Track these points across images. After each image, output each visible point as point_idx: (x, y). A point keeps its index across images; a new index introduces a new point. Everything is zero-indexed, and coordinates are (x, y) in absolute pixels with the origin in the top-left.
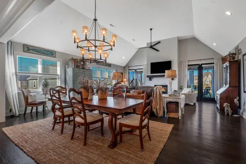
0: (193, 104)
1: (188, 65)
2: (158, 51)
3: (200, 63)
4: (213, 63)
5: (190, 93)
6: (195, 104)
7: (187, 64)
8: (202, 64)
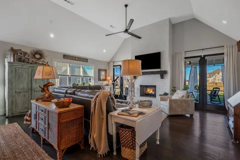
0: (188, 115)
1: (186, 58)
2: (140, 38)
3: (202, 54)
4: (223, 54)
5: (184, 98)
6: (192, 116)
7: (184, 56)
8: (205, 56)
